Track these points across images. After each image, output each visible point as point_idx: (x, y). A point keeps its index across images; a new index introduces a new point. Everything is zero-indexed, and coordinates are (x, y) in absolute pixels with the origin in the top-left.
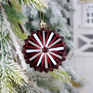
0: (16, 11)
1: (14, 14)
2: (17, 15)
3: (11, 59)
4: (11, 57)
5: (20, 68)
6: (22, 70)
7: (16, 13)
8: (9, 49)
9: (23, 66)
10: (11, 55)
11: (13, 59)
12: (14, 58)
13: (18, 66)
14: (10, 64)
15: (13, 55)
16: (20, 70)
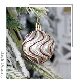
0: (13, 19)
1: (11, 21)
2: (14, 22)
3: (10, 66)
4: (11, 64)
5: (22, 75)
6: (23, 77)
7: (14, 20)
8: (8, 56)
9: (24, 73)
10: (11, 62)
11: (12, 66)
12: (14, 65)
13: (19, 73)
14: (10, 71)
15: (12, 62)
16: (22, 77)
